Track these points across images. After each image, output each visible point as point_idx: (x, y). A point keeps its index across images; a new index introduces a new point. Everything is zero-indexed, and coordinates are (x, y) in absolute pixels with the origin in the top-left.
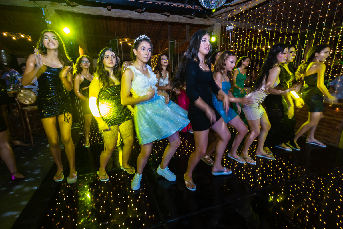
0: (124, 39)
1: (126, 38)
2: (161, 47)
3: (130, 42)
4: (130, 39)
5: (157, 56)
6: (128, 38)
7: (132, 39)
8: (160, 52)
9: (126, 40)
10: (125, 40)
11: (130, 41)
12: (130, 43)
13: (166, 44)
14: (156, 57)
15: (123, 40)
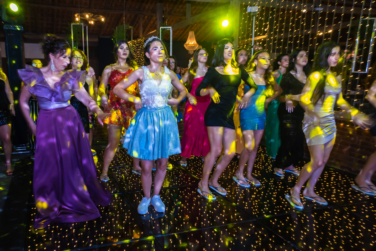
0: (83, 14)
1: (87, 13)
2: (143, 26)
3: (93, 19)
4: (92, 15)
5: (136, 41)
6: (89, 14)
7: (96, 16)
8: (141, 35)
9: (87, 16)
10: (84, 16)
11: (93, 17)
12: (93, 21)
13: (152, 22)
14: (134, 44)
15: (82, 16)
